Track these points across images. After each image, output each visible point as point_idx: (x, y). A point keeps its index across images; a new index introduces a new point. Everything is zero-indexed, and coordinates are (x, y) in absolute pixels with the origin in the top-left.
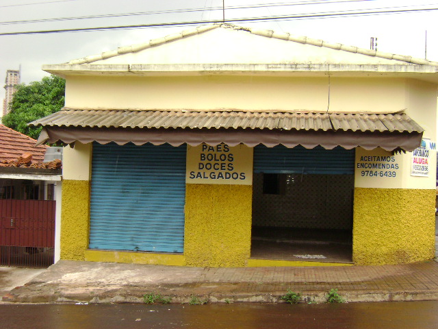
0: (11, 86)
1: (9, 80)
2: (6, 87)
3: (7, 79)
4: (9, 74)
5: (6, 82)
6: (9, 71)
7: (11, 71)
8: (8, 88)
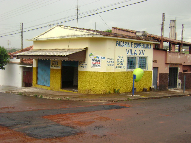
0: (172, 26)
1: (171, 24)
2: (170, 27)
3: (170, 24)
4: (171, 22)
5: (170, 25)
6: (171, 21)
7: (172, 21)
8: (171, 28)
